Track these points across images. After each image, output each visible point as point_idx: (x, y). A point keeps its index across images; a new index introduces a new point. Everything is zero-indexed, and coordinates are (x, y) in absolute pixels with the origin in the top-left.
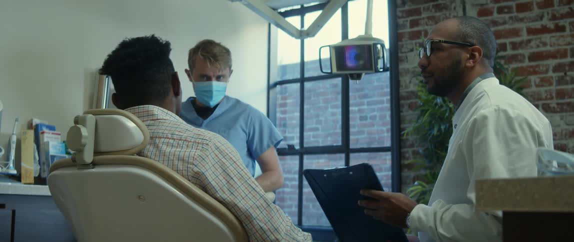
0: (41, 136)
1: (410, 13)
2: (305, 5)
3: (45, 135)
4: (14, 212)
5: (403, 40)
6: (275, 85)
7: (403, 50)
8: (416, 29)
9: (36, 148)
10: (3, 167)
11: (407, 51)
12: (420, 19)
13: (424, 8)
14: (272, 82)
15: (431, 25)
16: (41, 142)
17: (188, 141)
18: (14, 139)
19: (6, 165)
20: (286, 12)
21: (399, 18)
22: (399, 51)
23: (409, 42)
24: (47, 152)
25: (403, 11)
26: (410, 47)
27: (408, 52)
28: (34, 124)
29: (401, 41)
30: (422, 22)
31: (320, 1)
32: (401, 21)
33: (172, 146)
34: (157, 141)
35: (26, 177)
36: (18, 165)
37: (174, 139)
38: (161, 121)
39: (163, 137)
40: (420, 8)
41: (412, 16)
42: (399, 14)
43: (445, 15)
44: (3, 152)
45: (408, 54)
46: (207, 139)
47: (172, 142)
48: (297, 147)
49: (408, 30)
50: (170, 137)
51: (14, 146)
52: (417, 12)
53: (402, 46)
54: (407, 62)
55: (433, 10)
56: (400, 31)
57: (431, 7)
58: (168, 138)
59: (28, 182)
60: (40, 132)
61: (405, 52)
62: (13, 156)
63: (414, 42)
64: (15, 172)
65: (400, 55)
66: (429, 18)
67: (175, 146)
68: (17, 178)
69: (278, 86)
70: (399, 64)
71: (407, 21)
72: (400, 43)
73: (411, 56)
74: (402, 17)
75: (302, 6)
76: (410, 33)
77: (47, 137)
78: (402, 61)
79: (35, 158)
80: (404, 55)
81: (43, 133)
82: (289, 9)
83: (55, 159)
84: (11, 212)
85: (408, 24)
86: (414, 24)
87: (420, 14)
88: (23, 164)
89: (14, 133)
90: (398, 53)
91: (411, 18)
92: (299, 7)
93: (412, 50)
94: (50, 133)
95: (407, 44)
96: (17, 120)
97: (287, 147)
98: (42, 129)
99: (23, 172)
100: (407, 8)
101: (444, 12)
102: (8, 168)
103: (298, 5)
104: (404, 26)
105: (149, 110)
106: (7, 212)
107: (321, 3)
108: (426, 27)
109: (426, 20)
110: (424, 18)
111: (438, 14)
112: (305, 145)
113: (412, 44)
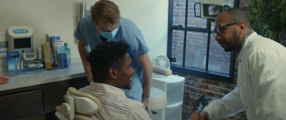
0: (53, 43)
4: (43, 92)
9: (51, 50)
16: (53, 47)
17: (121, 109)
18: (40, 49)
24: (57, 53)
33: (113, 111)
34: (106, 106)
35: (48, 66)
36: (43, 61)
37: (114, 107)
38: (108, 94)
39: (109, 105)
44: (35, 57)
46: (131, 109)
47: (113, 109)
48: (184, 26)
50: (112, 105)
51: (40, 53)
58: (111, 106)
59: (49, 68)
60: (53, 41)
62: (40, 57)
64: (42, 65)
67: (114, 111)
77: (56, 44)
79: (51, 55)
83: (61, 55)
88: (45, 60)
89: (40, 46)
94: (57, 42)
96: (40, 40)
97: (178, 26)
99: (46, 64)
102: (39, 64)
105: (103, 87)
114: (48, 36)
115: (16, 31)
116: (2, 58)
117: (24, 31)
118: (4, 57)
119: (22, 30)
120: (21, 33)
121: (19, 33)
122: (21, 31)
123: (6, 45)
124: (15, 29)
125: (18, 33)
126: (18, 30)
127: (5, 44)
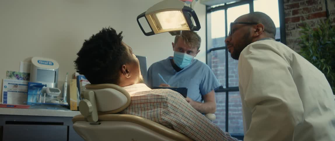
0: (80, 83)
1: (292, 6)
2: (227, 3)
3: (83, 82)
4: (68, 127)
5: (288, 22)
6: (211, 50)
7: (289, 29)
8: (296, 16)
9: (78, 89)
10: (60, 100)
11: (290, 29)
12: (299, 10)
13: (301, 3)
14: (209, 49)
15: (306, 13)
16: (81, 86)
18: (66, 84)
19: (62, 100)
20: (216, 7)
21: (286, 9)
22: (286, 29)
23: (292, 23)
25: (287, 6)
26: (293, 26)
27: (292, 29)
28: (76, 76)
29: (287, 23)
30: (300, 11)
31: (236, 1)
32: (286, 11)
35: (73, 106)
36: (68, 100)
40: (298, 3)
41: (294, 8)
42: (286, 7)
43: (315, 7)
44: (60, 92)
45: (292, 31)
48: (225, 87)
49: (291, 16)
51: (66, 89)
52: (297, 5)
53: (288, 26)
54: (291, 35)
55: (307, 4)
56: (286, 17)
57: (305, 3)
59: (74, 109)
60: (80, 80)
61: (290, 30)
62: (65, 95)
63: (295, 23)
64: (67, 104)
65: (287, 31)
66: (304, 9)
68: (68, 107)
69: (212, 51)
70: (286, 37)
71: (290, 11)
72: (286, 24)
73: (293, 32)
74: (288, 9)
75: (225, 4)
76: (292, 18)
77: (84, 83)
78: (288, 35)
79: (77, 95)
80: (289, 31)
81: (82, 81)
82: (217, 6)
84: (66, 127)
85: (291, 13)
86: (295, 13)
87: (299, 7)
88: (71, 99)
89: (66, 81)
90: (285, 31)
91: (293, 9)
92: (223, 4)
93: (294, 29)
94: (85, 81)
95: (291, 25)
96: (67, 74)
98: (80, 79)
99: (71, 104)
100: (290, 3)
101: (314, 5)
102: (63, 102)
103: (223, 3)
104: (289, 14)
106: (64, 127)
107: (237, 2)
108: (303, 15)
109: (302, 10)
110: (301, 9)
111: (310, 7)
112: (229, 86)
113: (294, 25)
114: (75, 76)
115: (41, 62)
116: (21, 91)
117: (49, 63)
118: (23, 91)
119: (47, 63)
120: (46, 64)
121: (44, 64)
122: (45, 63)
123: (27, 78)
124: (39, 60)
125: (42, 64)
126: (43, 61)
127: (25, 76)
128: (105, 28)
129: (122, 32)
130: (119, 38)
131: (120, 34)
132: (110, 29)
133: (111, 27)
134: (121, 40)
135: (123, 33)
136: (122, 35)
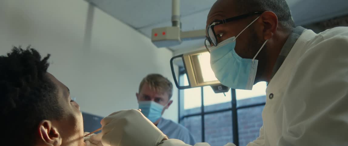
6: (183, 117)
128: (18, 47)
129: (49, 56)
130: (43, 65)
131: (46, 59)
132: (31, 51)
133: (31, 47)
134: (46, 68)
135: (50, 58)
136: (49, 61)
